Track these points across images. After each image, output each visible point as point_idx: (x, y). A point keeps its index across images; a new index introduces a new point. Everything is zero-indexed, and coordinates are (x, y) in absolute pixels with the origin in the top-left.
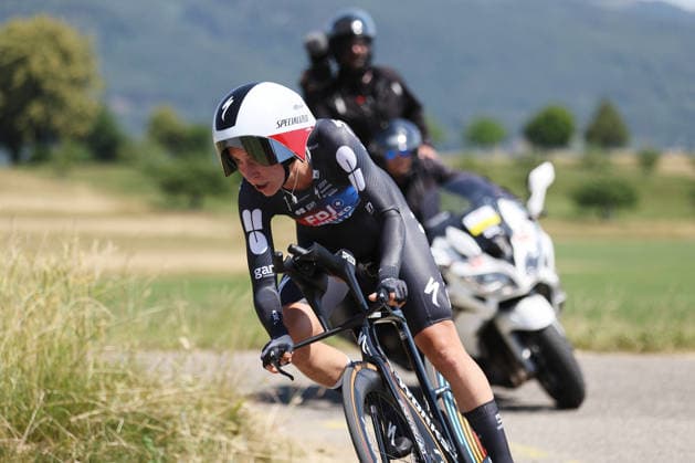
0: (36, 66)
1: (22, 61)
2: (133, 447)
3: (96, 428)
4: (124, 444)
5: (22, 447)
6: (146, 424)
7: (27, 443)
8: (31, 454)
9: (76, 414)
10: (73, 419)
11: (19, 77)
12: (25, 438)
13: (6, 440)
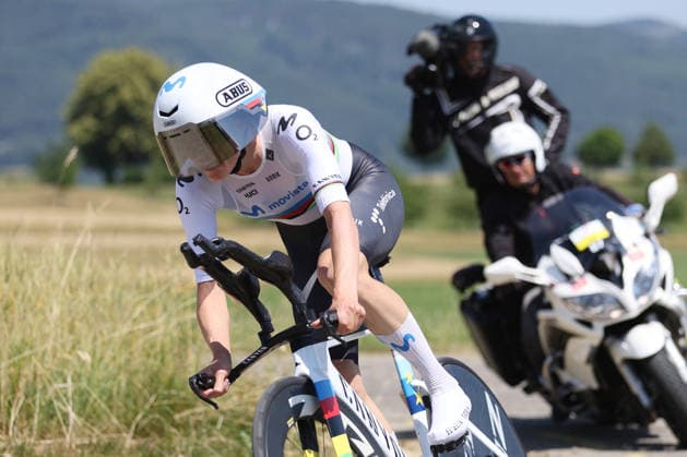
0: (126, 94)
1: (113, 90)
2: (232, 442)
3: (198, 424)
4: (223, 439)
5: (129, 441)
6: (242, 421)
7: (134, 438)
8: (139, 448)
9: (179, 412)
10: (177, 417)
11: (111, 105)
12: (131, 434)
13: (114, 436)
